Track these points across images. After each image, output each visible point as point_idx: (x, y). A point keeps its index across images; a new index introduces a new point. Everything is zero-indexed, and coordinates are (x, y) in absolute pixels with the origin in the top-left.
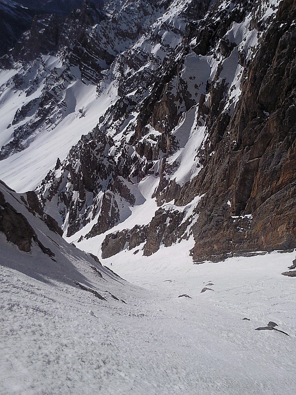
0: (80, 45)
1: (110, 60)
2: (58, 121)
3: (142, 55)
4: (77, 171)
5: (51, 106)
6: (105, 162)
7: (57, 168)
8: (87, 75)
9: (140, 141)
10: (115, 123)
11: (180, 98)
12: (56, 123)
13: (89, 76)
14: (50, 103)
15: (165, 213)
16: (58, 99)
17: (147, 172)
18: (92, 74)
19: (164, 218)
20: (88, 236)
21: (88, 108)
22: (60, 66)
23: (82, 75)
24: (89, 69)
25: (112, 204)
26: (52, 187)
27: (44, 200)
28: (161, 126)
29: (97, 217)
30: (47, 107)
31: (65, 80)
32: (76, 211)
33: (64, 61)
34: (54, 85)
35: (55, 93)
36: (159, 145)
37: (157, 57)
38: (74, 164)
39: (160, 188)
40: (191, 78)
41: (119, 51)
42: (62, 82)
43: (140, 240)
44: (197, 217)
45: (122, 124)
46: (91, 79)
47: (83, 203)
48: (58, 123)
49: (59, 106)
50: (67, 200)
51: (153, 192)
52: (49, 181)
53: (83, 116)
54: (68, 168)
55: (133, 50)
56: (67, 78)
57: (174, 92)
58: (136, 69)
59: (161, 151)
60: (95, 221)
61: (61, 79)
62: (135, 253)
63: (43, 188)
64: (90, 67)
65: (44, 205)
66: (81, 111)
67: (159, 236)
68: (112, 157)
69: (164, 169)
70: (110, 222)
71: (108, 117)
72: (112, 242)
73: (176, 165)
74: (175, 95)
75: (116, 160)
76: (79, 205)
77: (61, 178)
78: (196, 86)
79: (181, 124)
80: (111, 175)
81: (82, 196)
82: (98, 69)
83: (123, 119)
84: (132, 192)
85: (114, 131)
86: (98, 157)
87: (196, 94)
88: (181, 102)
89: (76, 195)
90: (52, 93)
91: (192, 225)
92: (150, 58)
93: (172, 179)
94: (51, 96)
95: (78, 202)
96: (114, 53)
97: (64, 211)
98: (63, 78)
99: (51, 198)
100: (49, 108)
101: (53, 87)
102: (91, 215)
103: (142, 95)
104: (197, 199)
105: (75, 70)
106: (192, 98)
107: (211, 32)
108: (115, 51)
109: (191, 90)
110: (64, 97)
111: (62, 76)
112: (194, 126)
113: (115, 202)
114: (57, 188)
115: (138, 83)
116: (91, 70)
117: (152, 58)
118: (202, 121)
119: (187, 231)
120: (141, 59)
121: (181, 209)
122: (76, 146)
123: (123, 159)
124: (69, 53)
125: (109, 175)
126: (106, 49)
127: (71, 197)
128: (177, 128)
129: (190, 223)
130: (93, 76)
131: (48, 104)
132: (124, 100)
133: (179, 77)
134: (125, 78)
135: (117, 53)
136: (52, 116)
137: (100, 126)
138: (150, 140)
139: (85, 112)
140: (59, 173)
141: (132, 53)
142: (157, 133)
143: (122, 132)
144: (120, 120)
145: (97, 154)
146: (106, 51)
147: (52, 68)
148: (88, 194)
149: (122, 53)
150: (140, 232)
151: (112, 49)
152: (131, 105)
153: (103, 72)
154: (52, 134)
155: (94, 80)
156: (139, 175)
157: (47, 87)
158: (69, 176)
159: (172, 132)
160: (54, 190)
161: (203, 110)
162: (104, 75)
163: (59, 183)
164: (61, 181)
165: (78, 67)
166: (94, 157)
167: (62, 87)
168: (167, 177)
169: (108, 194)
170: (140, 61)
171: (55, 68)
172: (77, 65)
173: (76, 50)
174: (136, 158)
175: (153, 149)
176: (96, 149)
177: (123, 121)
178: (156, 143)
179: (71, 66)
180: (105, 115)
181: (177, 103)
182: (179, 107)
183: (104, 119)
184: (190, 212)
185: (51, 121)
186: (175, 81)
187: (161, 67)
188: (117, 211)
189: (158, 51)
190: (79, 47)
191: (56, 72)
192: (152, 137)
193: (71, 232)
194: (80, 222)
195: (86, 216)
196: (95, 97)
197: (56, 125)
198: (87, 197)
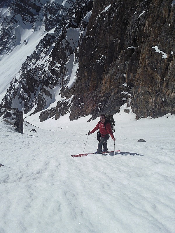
0: (19, 2)
1: (38, 9)
2: (13, 48)
3: (56, 6)
4: (25, 84)
5: (7, 40)
6: (37, 79)
7: (15, 82)
8: (26, 19)
9: (52, 69)
10: (44, 50)
11: (67, 49)
12: (12, 49)
13: (27, 20)
14: (7, 38)
15: (61, 103)
16: (11, 35)
17: (56, 83)
18: (28, 18)
19: (61, 105)
20: (33, 113)
21: (29, 39)
22: (9, 14)
23: (23, 19)
24: (26, 15)
25: (42, 99)
26: (14, 92)
27: (11, 99)
28: (60, 62)
29: (37, 105)
30: (5, 40)
31: (13, 23)
32: (27, 102)
33: (11, 11)
34: (7, 27)
35: (9, 31)
36: (60, 71)
37: (65, 7)
38: (23, 80)
39: (62, 91)
40: (71, 40)
41: (43, 4)
42: (11, 24)
43: (54, 114)
44: (72, 103)
45: (48, 50)
46: (29, 21)
47: (30, 98)
48: (13, 49)
49: (12, 39)
50: (22, 97)
51: (59, 92)
52: (12, 90)
53: (27, 44)
54: (20, 82)
55: (51, 3)
56: (15, 22)
57: (64, 46)
58: (54, 15)
59: (61, 73)
60: (36, 106)
61: (11, 23)
62: (52, 119)
63: (10, 93)
64: (27, 14)
65: (12, 101)
66: (25, 41)
67: (60, 112)
68: (40, 76)
69: (63, 82)
70: (42, 106)
71: (40, 46)
72: (43, 115)
73: (68, 80)
74: (65, 48)
75: (42, 78)
76: (28, 99)
77: (18, 87)
78: (74, 43)
79: (68, 62)
80: (41, 84)
81: (29, 95)
82: (32, 15)
83: (48, 48)
84: (50, 93)
85: (44, 54)
86: (34, 76)
87: (74, 47)
88: (68, 51)
89: (26, 95)
90: (7, 32)
91: (71, 107)
92: (61, 8)
93: (66, 86)
94: (7, 34)
95: (27, 98)
96: (40, 5)
97: (22, 102)
98: (12, 22)
99: (15, 97)
100: (7, 41)
101: (7, 28)
102: (34, 103)
103: (58, 32)
104: (73, 96)
105: (18, 17)
106: (72, 49)
107: (81, 11)
108: (40, 3)
109: (71, 45)
110: (14, 34)
111: (11, 21)
112: (74, 62)
113: (44, 98)
114: (17, 92)
115: (56, 23)
116: (28, 16)
117: (63, 8)
118: (77, 60)
119: (69, 109)
120: (56, 9)
121: (67, 101)
122: (25, 63)
123: (45, 77)
124: (13, 6)
125: (40, 85)
126: (35, 3)
127: (24, 96)
128: (66, 63)
129: (70, 106)
130: (29, 19)
131: (5, 39)
132: (48, 36)
133: (66, 39)
134: (48, 20)
135: (42, 4)
136: (9, 46)
137: (37, 51)
138: (56, 68)
139: (27, 41)
140: (17, 85)
141: (51, 5)
142: (59, 65)
143: (49, 55)
144: (47, 48)
145: (33, 75)
146: (35, 4)
147: (5, 16)
148: (32, 94)
149: (45, 5)
150: (53, 110)
151: (39, 2)
152: (52, 38)
153: (35, 17)
154: (10, 56)
155: (30, 22)
156: (53, 84)
157: (4, 28)
158: (22, 86)
159: (65, 65)
160: (15, 93)
161: (77, 55)
162: (35, 18)
163: (17, 90)
164: (18, 89)
165: (20, 15)
166: (32, 77)
167: (12, 28)
168: (64, 85)
169: (40, 94)
170: (56, 10)
171: (6, 16)
172: (19, 14)
173: (17, 5)
174: (51, 76)
175: (58, 73)
176: (32, 73)
177: (49, 49)
178: (59, 70)
179: (16, 14)
180: (38, 45)
181: (66, 51)
182: (67, 53)
183: (38, 47)
184: (70, 102)
185: (9, 49)
186: (64, 41)
187: (68, 14)
188: (45, 101)
189: (65, 4)
190: (19, 3)
191: (7, 19)
192: (57, 67)
193: (26, 112)
194: (30, 107)
195: (32, 104)
196: (32, 32)
197: (12, 50)
198: (31, 95)
